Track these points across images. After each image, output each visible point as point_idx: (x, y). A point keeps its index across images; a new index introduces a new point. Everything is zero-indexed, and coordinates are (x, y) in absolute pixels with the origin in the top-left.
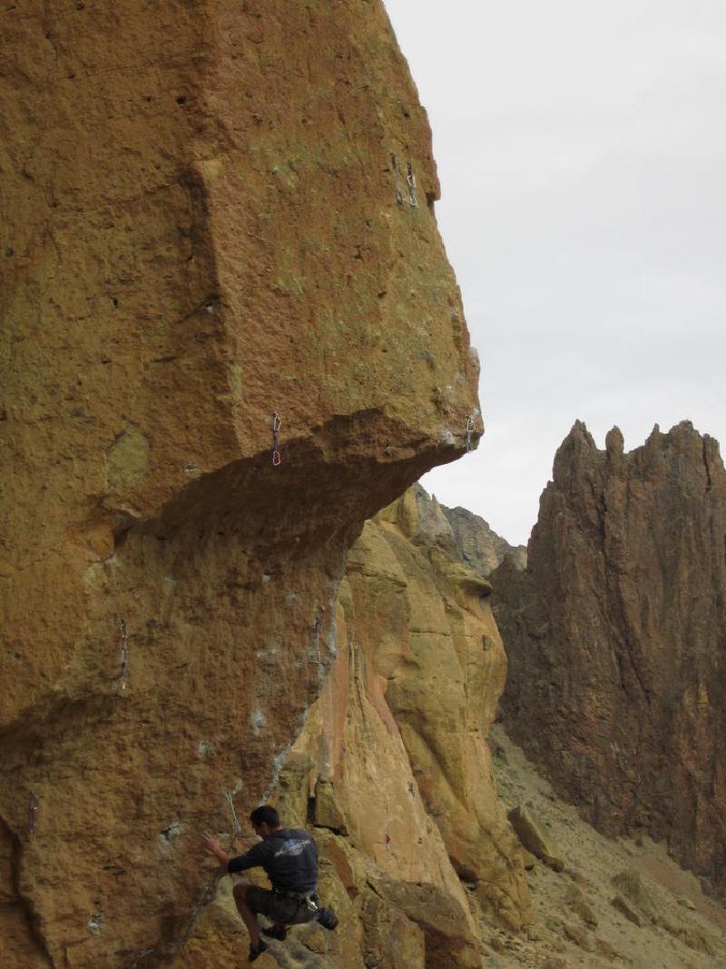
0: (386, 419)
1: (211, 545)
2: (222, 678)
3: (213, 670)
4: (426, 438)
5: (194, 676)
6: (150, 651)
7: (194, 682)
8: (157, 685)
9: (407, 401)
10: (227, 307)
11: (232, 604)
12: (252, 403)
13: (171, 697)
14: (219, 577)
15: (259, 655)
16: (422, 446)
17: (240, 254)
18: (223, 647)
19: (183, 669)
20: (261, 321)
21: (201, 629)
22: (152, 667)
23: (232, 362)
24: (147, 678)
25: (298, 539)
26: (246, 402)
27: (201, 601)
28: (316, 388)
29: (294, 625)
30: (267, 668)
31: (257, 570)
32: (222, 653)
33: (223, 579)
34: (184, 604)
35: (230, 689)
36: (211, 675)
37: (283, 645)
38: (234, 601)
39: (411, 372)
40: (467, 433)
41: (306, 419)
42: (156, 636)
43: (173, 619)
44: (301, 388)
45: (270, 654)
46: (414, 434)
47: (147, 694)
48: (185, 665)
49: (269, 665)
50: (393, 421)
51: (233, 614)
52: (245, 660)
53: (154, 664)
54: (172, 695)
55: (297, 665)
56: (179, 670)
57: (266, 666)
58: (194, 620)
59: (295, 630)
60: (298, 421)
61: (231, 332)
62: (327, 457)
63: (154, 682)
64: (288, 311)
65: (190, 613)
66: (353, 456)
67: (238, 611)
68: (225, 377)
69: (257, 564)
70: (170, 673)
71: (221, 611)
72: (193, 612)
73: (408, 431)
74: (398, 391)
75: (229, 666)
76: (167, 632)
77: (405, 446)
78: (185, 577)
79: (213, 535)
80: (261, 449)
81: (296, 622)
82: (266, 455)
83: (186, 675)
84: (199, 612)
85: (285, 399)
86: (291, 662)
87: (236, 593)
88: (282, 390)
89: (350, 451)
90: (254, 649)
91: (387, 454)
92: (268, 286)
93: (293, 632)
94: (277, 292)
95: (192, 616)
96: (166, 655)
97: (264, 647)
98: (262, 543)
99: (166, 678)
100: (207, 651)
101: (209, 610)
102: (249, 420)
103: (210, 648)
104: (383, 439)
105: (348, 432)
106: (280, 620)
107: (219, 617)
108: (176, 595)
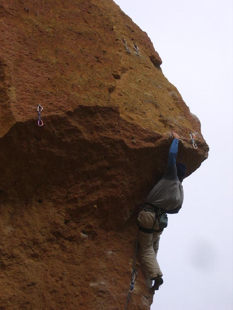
0: (127, 123)
1: (34, 208)
2: (65, 295)
3: (55, 289)
4: (160, 137)
5: (42, 291)
6: (5, 273)
7: (43, 295)
8: (14, 296)
9: (140, 117)
10: (5, 65)
11: (63, 250)
12: (23, 102)
13: (27, 306)
14: (45, 228)
15: (92, 285)
16: (159, 141)
17: (13, 48)
18: (61, 275)
19: (33, 287)
20: (27, 71)
21: (41, 263)
22: (9, 284)
23: (9, 86)
24: (6, 290)
25: (95, 206)
26: (19, 101)
27: (36, 242)
28: (66, 96)
29: (116, 270)
30: (101, 294)
31: (75, 229)
32: (61, 279)
33: (49, 229)
34: (23, 242)
35: (72, 303)
36: (55, 291)
37: (111, 281)
38: (63, 248)
39: (140, 104)
40: (192, 140)
41: (60, 108)
42: (6, 263)
43: (16, 251)
44: (55, 95)
45: (100, 284)
46: (150, 133)
47: (9, 302)
48: (33, 284)
49: (102, 291)
50: (132, 125)
51: (65, 256)
52: (80, 286)
53: (10, 282)
54: (28, 303)
55: (125, 295)
56: (30, 287)
57: (100, 292)
58: (34, 256)
59: (118, 273)
60: (55, 109)
61: (7, 74)
62: (86, 136)
63: (12, 294)
64: (45, 68)
65: (29, 251)
66: (105, 138)
67: (68, 254)
68: (6, 93)
69: (73, 224)
70: (23, 288)
71: (54, 252)
72: (33, 251)
73: (145, 131)
74: (132, 111)
75: (68, 287)
76: (15, 262)
77: (146, 140)
78: (19, 226)
79: (34, 202)
80: (29, 118)
81: (117, 268)
82: (33, 122)
83: (35, 290)
84: (37, 252)
85: (45, 100)
86: (119, 293)
87: (63, 242)
88: (43, 96)
89: (102, 134)
90: (87, 280)
91: (133, 143)
92: (32, 58)
93: (117, 274)
94: (38, 60)
95: (32, 253)
96: (18, 277)
97: (94, 280)
98: (70, 206)
99: (21, 292)
100: (50, 277)
101: (45, 251)
102: (21, 108)
103: (52, 276)
104: (128, 134)
105: (96, 121)
106: (103, 265)
107: (53, 256)
108: (15, 237)
